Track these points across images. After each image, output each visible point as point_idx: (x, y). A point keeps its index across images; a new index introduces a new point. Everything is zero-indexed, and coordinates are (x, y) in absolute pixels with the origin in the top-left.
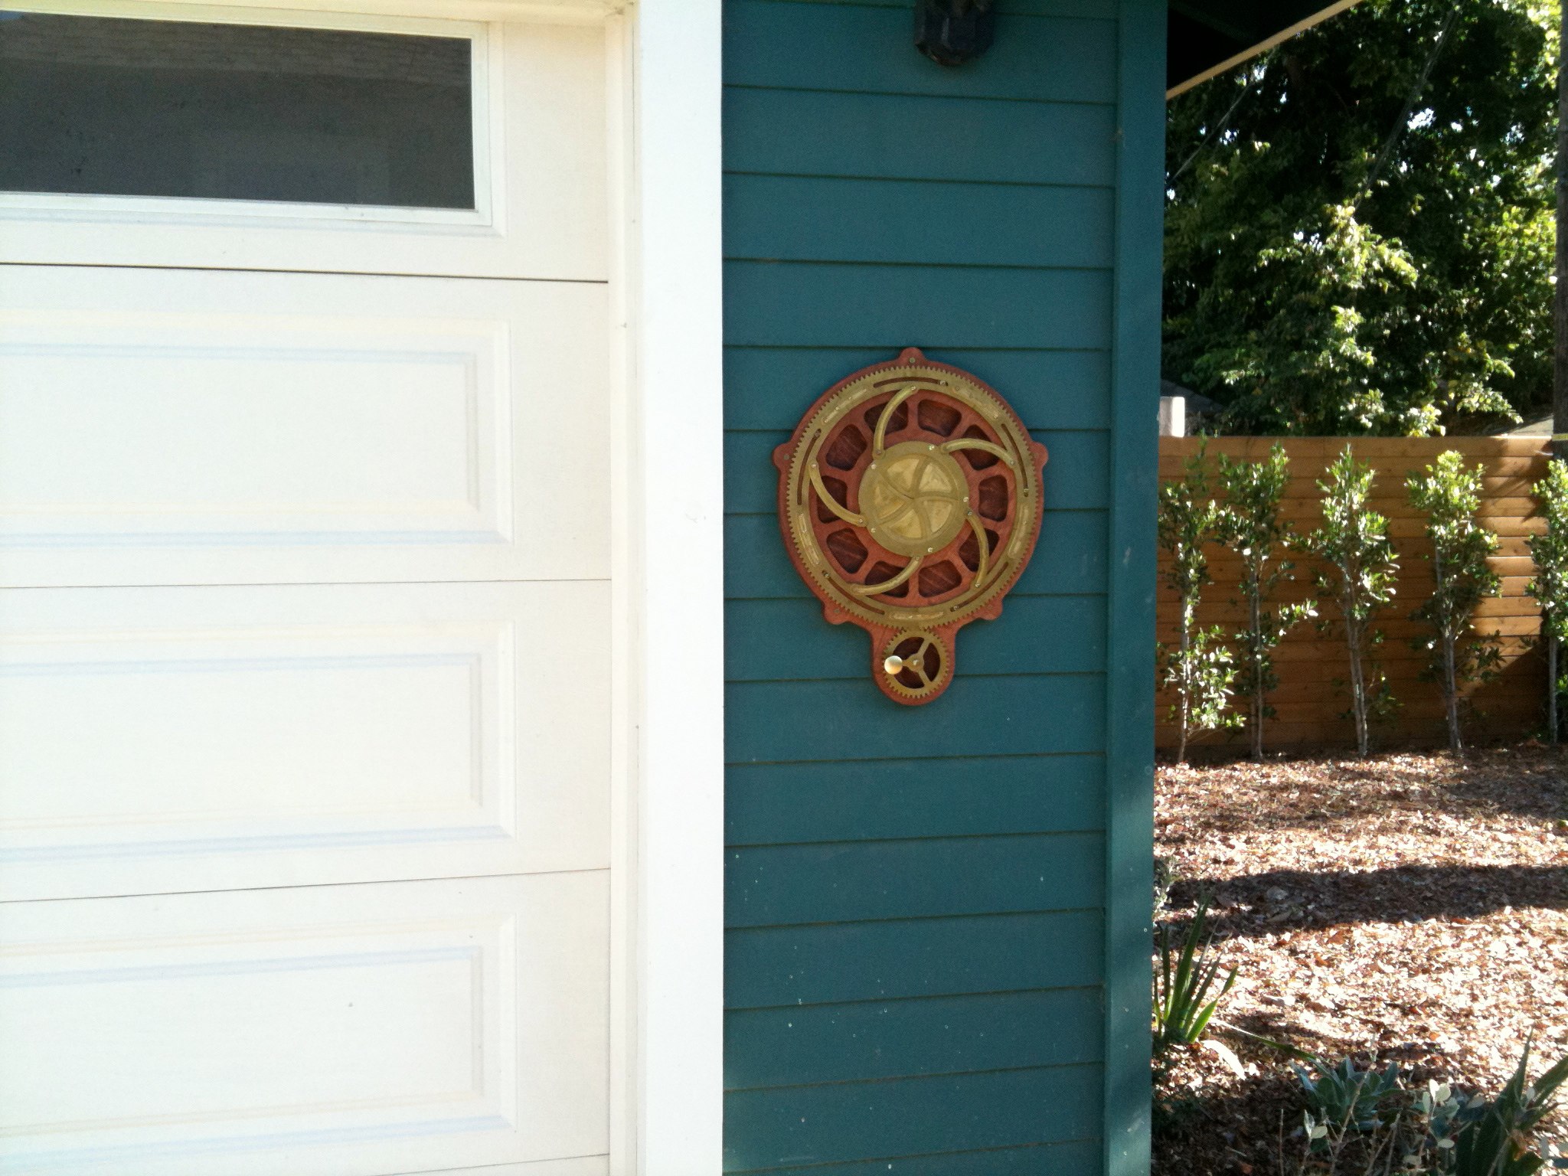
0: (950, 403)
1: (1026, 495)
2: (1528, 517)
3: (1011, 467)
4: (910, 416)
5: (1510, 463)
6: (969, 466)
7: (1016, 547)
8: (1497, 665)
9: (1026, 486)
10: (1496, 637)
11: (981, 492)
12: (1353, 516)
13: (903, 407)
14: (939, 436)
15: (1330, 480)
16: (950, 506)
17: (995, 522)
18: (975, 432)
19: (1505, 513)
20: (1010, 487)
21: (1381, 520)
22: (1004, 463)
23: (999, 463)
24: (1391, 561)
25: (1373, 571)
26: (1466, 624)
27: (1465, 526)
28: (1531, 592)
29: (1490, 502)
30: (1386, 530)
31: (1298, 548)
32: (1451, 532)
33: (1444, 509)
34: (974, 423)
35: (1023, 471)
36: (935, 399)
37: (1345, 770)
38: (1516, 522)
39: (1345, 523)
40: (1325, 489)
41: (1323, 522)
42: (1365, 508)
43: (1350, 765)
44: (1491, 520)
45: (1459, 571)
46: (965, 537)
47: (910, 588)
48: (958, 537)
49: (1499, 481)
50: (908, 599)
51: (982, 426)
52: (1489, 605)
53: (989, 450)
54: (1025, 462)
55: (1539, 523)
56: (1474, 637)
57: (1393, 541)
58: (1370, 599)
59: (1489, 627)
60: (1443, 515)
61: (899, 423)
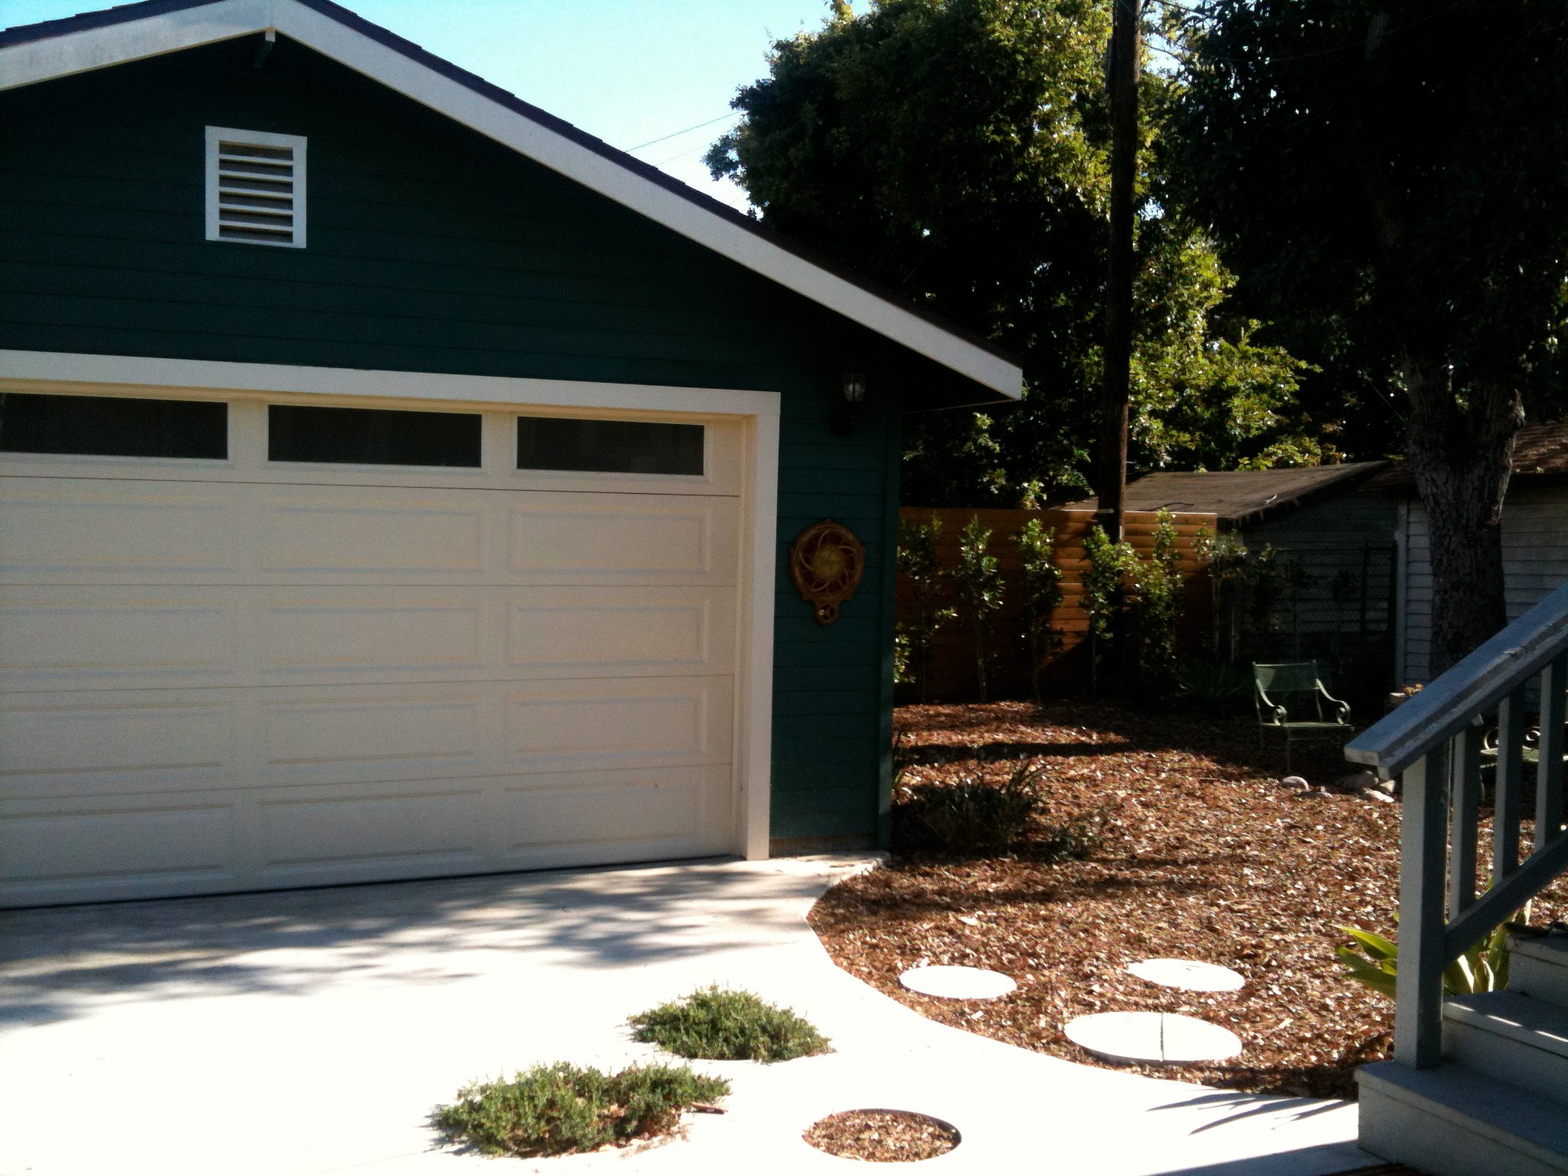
0: (839, 535)
1: (860, 563)
2: (1083, 559)
3: (856, 554)
4: (827, 539)
5: (1073, 526)
6: (844, 554)
7: (857, 578)
8: (1062, 649)
9: (860, 560)
10: (1061, 632)
11: (847, 561)
12: (979, 557)
13: (826, 536)
14: (836, 545)
15: (965, 535)
16: (838, 565)
17: (851, 571)
18: (846, 543)
19: (1069, 556)
20: (855, 560)
21: (995, 560)
22: (854, 553)
23: (852, 553)
24: (1001, 585)
25: (989, 591)
26: (1044, 623)
27: (1044, 564)
28: (1082, 605)
29: (1059, 550)
30: (998, 566)
31: (948, 576)
32: (1035, 568)
33: (1031, 554)
34: (845, 541)
36: (835, 534)
37: (972, 709)
38: (1075, 562)
39: (975, 561)
40: (963, 541)
41: (962, 560)
42: (986, 552)
43: (975, 706)
44: (1061, 561)
45: (1040, 592)
46: (842, 575)
47: (827, 590)
48: (840, 575)
49: (1065, 537)
50: (826, 593)
51: (848, 542)
52: (1059, 613)
53: (850, 549)
54: (860, 553)
55: (1087, 563)
56: (1050, 632)
57: (1001, 571)
58: (989, 607)
59: (1058, 626)
60: (1031, 557)
61: (824, 541)
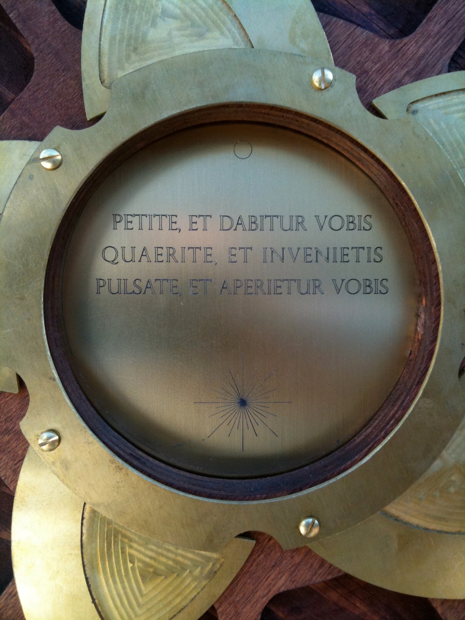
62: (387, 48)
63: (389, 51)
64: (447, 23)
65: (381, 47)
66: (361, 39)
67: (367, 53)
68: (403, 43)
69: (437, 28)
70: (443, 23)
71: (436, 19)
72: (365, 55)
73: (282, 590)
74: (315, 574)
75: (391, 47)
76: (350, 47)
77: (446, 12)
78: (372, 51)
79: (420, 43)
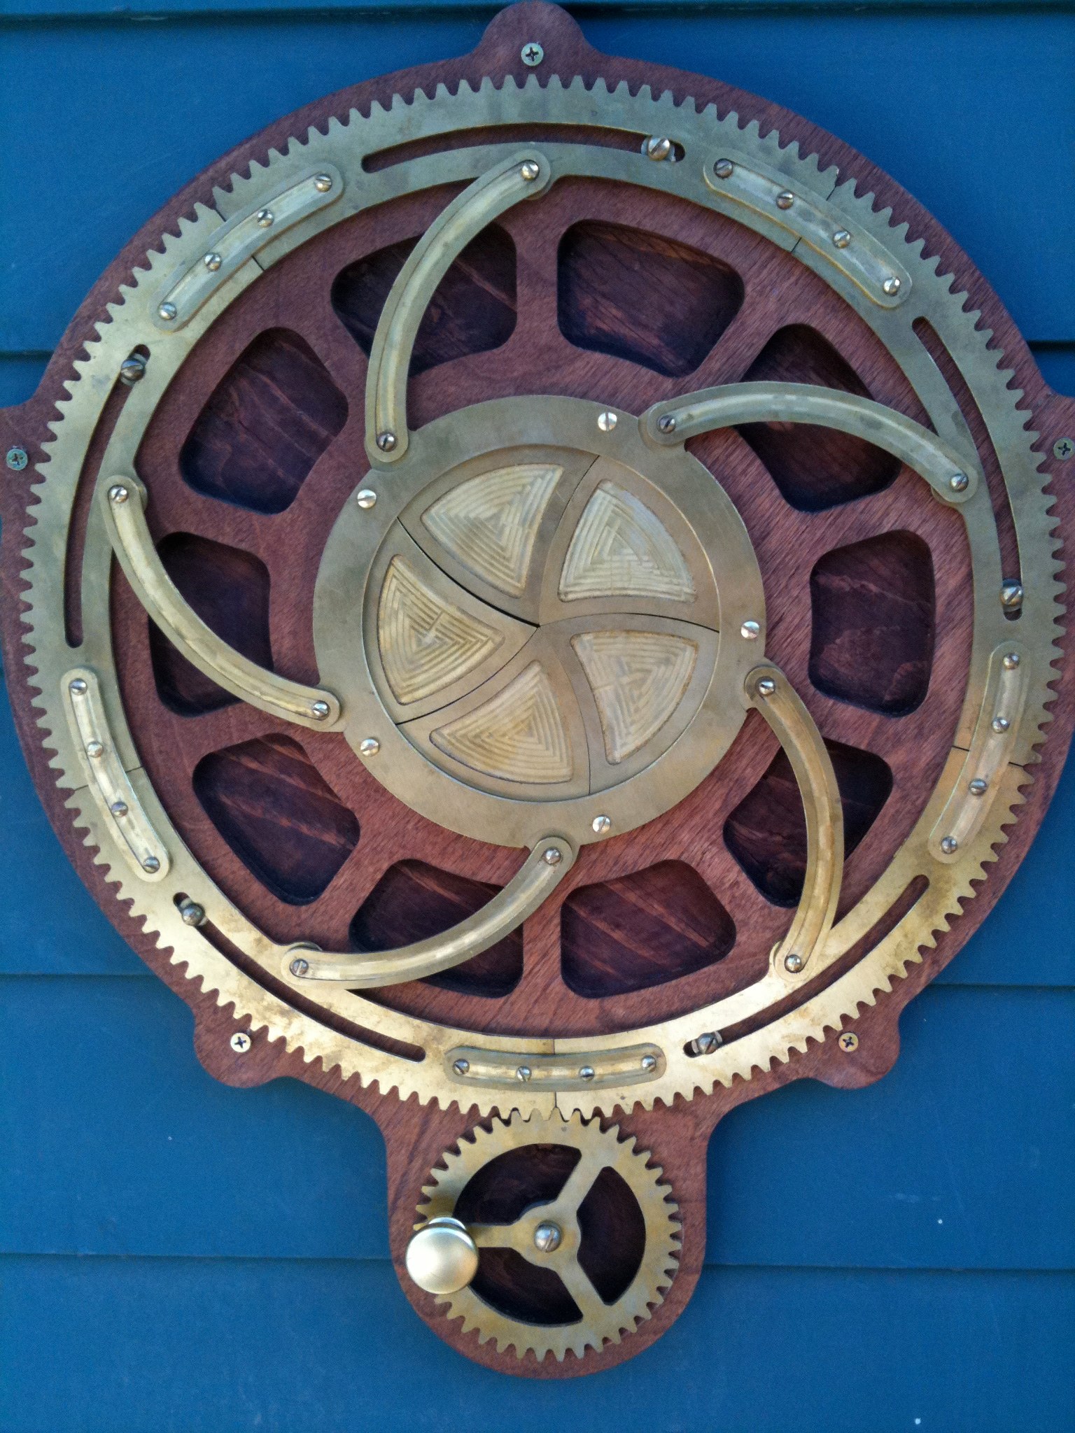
0: (694, 236)
1: (1013, 613)
3: (950, 498)
4: (522, 290)
6: (769, 497)
9: (1012, 578)
11: (821, 599)
13: (489, 251)
14: (647, 374)
16: (689, 653)
17: (876, 718)
18: (800, 352)
20: (946, 580)
22: (919, 482)
23: (899, 481)
34: (795, 317)
35: (1003, 514)
36: (633, 216)
46: (751, 773)
47: (528, 963)
48: (719, 773)
50: (518, 1003)
51: (832, 330)
53: (858, 431)
54: (1011, 480)
62: (670, 387)
63: (673, 389)
64: (728, 360)
65: (665, 386)
66: (646, 379)
67: (652, 391)
68: (686, 380)
69: (718, 365)
70: (725, 359)
71: (717, 357)
72: (649, 394)
73: (580, 885)
74: (610, 871)
75: (674, 385)
76: (635, 387)
77: (726, 350)
78: (656, 390)
79: (701, 380)
